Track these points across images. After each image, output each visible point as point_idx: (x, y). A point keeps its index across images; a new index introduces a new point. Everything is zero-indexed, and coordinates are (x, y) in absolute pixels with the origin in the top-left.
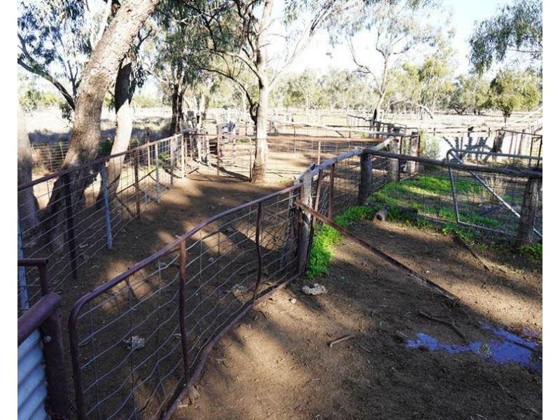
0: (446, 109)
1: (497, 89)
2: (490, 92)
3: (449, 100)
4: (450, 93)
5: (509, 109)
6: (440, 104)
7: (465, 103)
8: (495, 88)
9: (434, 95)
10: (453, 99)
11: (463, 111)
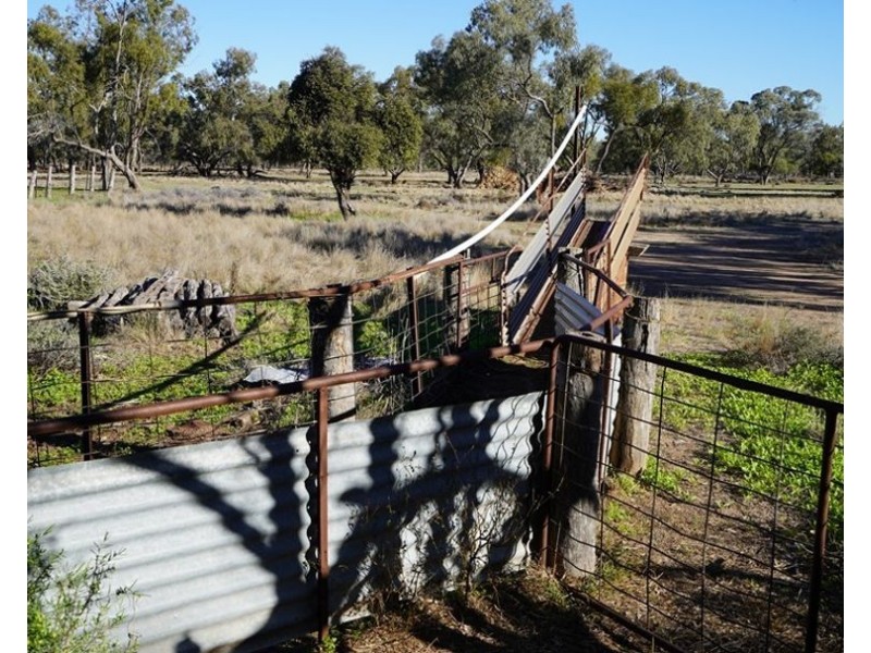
0: (171, 161)
1: (311, 105)
2: (292, 113)
3: (175, 137)
4: (174, 118)
5: (349, 164)
6: (155, 147)
7: (215, 147)
8: (304, 102)
9: (132, 122)
10: (185, 137)
11: (212, 168)
